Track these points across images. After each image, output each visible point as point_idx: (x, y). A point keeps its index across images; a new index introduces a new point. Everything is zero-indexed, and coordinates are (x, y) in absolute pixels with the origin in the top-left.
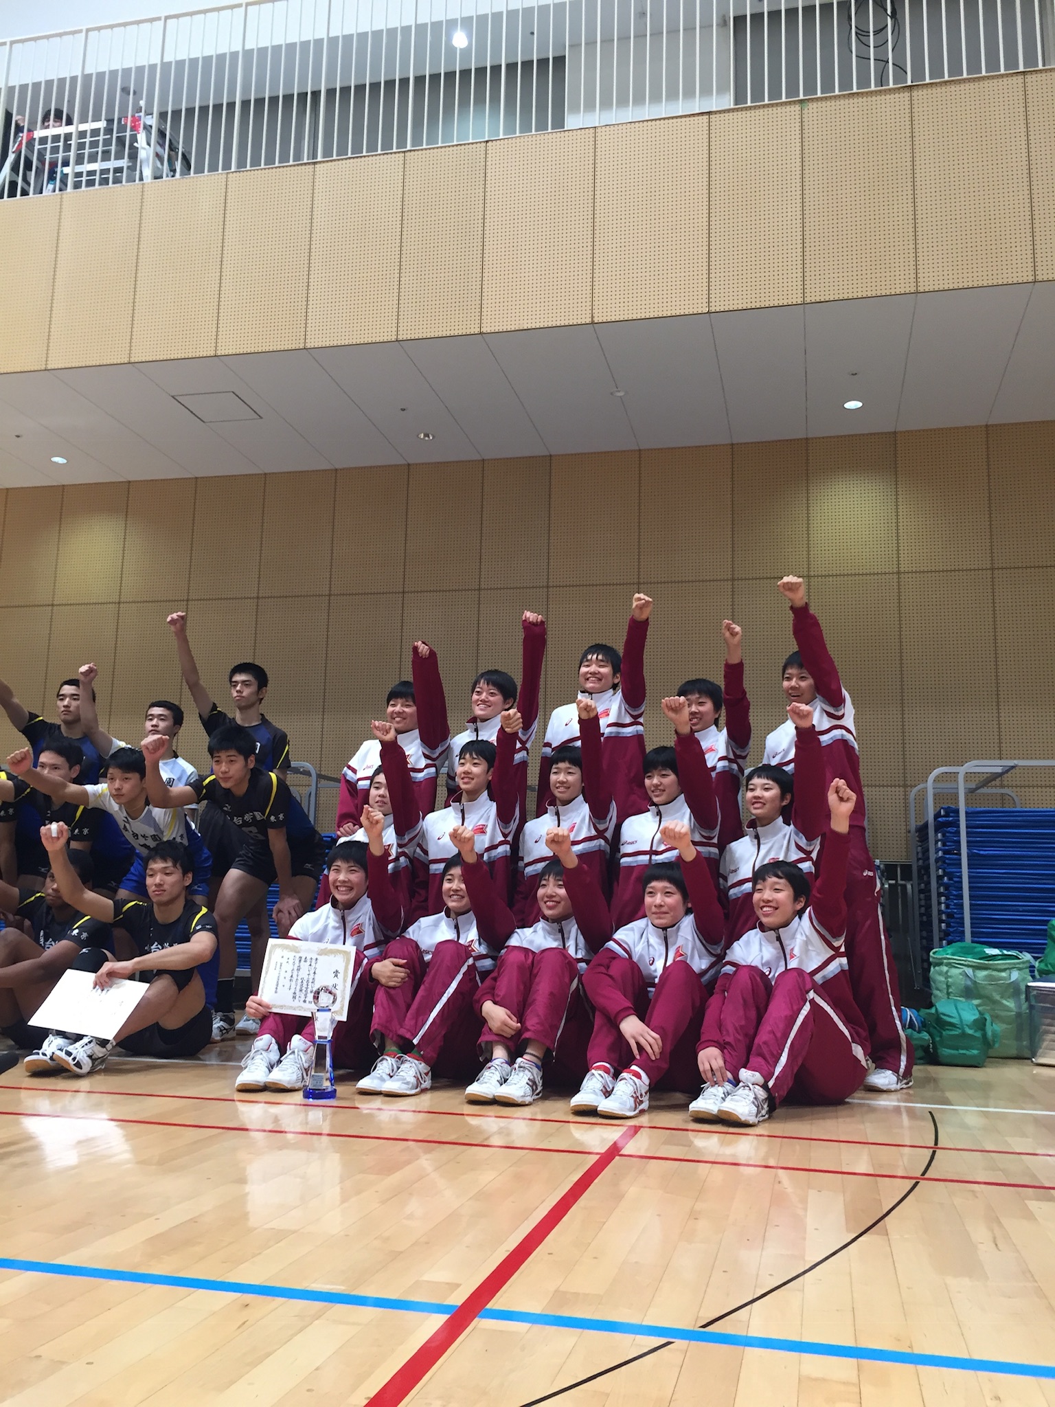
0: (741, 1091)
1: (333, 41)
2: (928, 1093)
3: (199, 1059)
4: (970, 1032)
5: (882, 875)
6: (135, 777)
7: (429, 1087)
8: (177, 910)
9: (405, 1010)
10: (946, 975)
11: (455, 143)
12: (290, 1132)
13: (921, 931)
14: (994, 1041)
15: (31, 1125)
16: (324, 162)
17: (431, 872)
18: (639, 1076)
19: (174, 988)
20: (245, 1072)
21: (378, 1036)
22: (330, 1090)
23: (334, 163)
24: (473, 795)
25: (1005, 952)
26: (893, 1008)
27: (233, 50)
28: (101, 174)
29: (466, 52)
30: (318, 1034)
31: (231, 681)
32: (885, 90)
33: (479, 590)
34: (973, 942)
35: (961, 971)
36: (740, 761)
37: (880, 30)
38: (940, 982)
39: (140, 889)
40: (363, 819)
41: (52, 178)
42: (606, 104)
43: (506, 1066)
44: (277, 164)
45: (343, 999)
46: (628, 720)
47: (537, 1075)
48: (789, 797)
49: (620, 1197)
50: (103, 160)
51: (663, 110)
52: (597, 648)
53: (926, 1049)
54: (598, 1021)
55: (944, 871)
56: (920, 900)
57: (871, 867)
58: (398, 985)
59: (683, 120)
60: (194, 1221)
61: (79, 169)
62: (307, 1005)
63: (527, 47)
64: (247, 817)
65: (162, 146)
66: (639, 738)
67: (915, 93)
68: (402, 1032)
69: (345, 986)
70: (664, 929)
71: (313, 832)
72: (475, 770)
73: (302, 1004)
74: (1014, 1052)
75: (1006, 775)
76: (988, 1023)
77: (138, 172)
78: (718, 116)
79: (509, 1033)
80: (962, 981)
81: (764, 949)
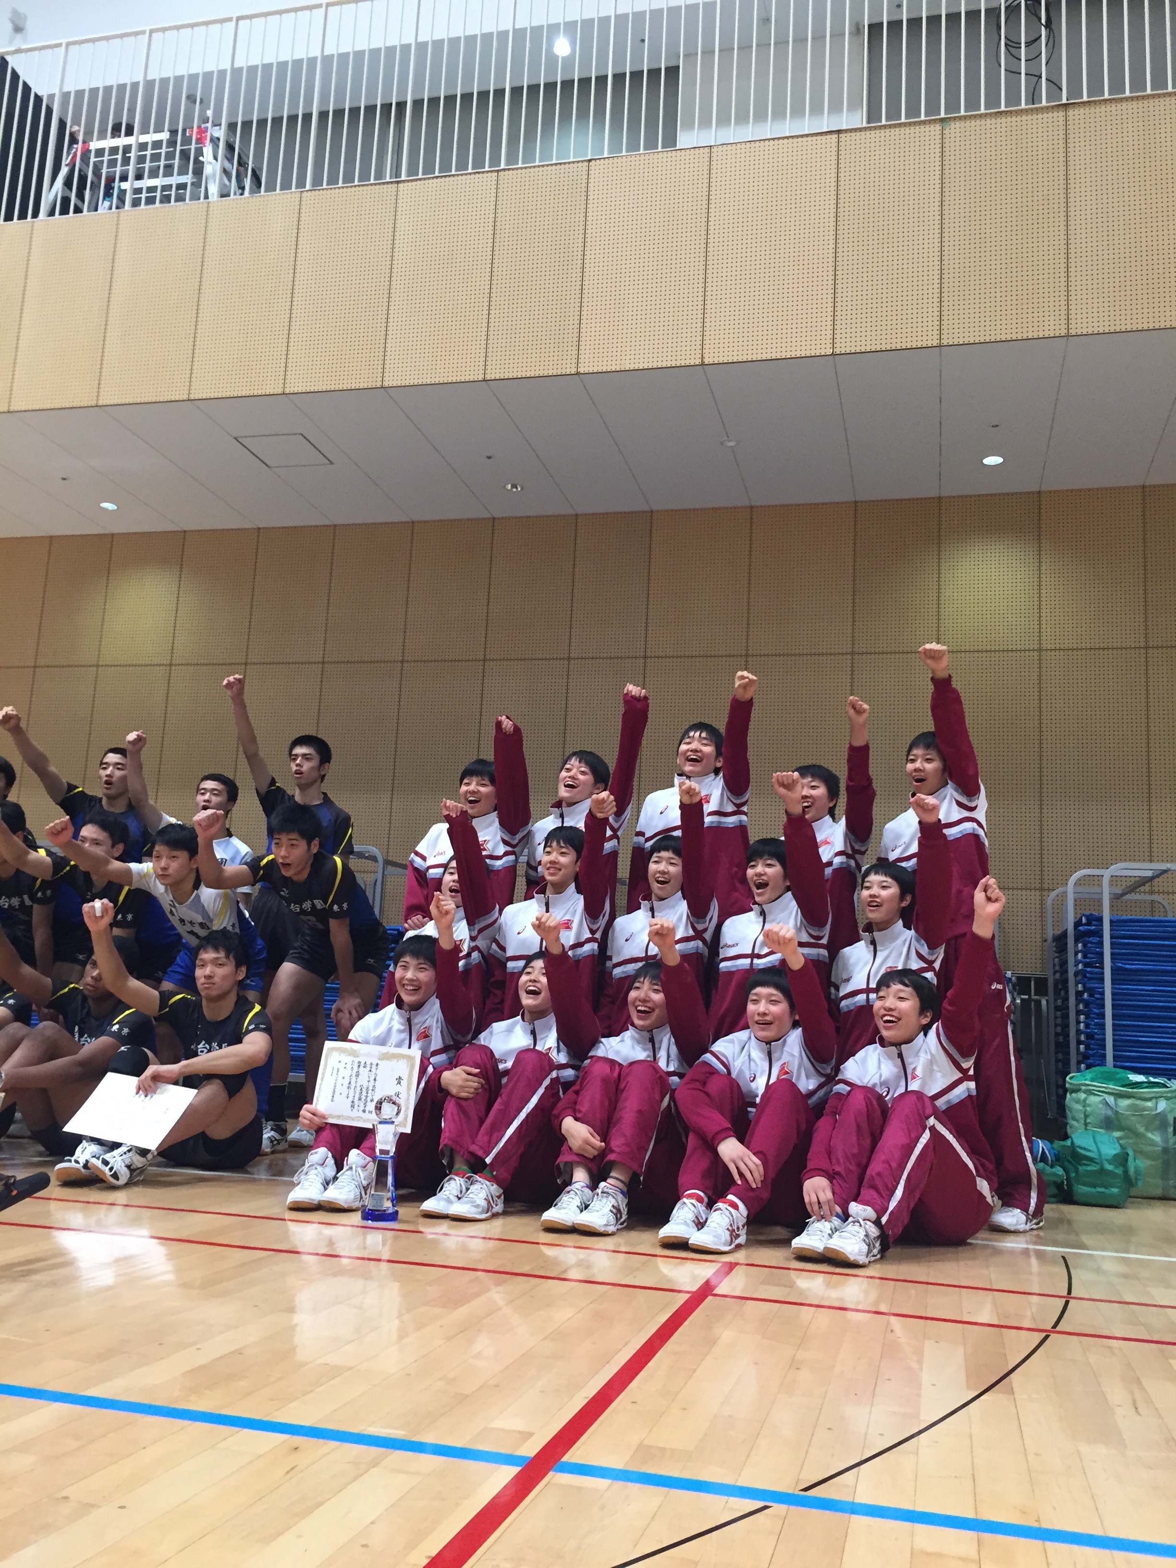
0: (850, 1228)
1: (422, 47)
2: (1061, 1237)
3: (247, 1172)
4: (1110, 1167)
5: (1014, 988)
6: (183, 855)
7: (500, 1211)
8: (226, 1008)
9: (477, 1122)
10: (1084, 1103)
11: (554, 162)
12: (344, 1257)
13: (1056, 1053)
14: (1136, 1179)
15: (65, 1239)
16: (408, 181)
17: (508, 971)
18: (735, 1206)
19: (224, 1095)
20: (297, 1188)
21: (447, 1153)
22: (390, 1211)
23: (418, 182)
24: (560, 888)
25: (1152, 1079)
26: (1023, 1139)
27: (311, 55)
28: (162, 191)
29: (568, 62)
30: (379, 1147)
31: (290, 755)
32: (1037, 109)
33: (569, 659)
34: (1115, 1066)
35: (1100, 1099)
36: (857, 856)
37: (1033, 42)
38: (1078, 1111)
39: (188, 982)
40: (433, 908)
41: (108, 194)
42: (724, 121)
43: (587, 1190)
44: (356, 183)
45: (407, 1108)
46: (730, 808)
47: (622, 1202)
48: (909, 898)
49: (712, 1342)
50: (165, 176)
51: (787, 127)
52: (700, 726)
53: (1059, 1186)
54: (692, 1142)
55: (1084, 986)
56: (1056, 1017)
57: (1001, 979)
58: (471, 1096)
59: (810, 139)
60: (239, 1352)
61: (138, 184)
62: (366, 1116)
63: (637, 56)
64: (307, 905)
65: (230, 160)
66: (742, 829)
67: (1071, 113)
68: (474, 1148)
69: (409, 1095)
70: (768, 1043)
71: (378, 924)
72: (563, 860)
73: (361, 1114)
74: (1159, 1192)
75: (1157, 880)
76: (1130, 1159)
77: (203, 189)
78: (848, 135)
79: (591, 1153)
80: (1103, 1111)
81: (883, 1066)
